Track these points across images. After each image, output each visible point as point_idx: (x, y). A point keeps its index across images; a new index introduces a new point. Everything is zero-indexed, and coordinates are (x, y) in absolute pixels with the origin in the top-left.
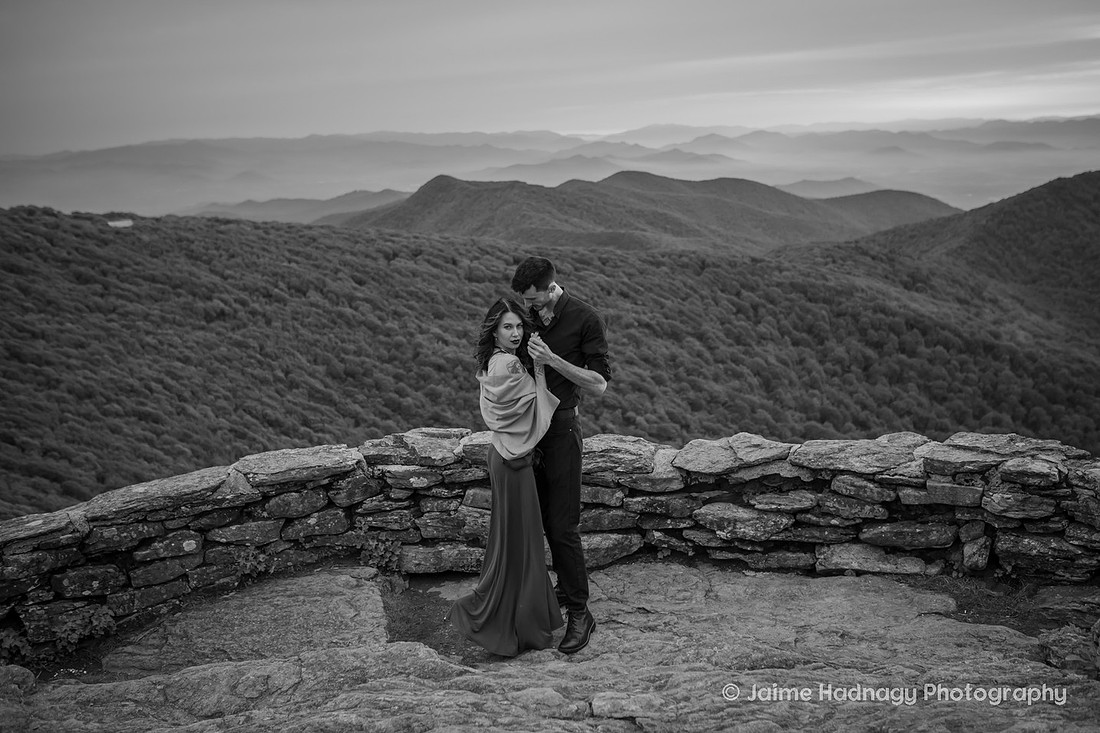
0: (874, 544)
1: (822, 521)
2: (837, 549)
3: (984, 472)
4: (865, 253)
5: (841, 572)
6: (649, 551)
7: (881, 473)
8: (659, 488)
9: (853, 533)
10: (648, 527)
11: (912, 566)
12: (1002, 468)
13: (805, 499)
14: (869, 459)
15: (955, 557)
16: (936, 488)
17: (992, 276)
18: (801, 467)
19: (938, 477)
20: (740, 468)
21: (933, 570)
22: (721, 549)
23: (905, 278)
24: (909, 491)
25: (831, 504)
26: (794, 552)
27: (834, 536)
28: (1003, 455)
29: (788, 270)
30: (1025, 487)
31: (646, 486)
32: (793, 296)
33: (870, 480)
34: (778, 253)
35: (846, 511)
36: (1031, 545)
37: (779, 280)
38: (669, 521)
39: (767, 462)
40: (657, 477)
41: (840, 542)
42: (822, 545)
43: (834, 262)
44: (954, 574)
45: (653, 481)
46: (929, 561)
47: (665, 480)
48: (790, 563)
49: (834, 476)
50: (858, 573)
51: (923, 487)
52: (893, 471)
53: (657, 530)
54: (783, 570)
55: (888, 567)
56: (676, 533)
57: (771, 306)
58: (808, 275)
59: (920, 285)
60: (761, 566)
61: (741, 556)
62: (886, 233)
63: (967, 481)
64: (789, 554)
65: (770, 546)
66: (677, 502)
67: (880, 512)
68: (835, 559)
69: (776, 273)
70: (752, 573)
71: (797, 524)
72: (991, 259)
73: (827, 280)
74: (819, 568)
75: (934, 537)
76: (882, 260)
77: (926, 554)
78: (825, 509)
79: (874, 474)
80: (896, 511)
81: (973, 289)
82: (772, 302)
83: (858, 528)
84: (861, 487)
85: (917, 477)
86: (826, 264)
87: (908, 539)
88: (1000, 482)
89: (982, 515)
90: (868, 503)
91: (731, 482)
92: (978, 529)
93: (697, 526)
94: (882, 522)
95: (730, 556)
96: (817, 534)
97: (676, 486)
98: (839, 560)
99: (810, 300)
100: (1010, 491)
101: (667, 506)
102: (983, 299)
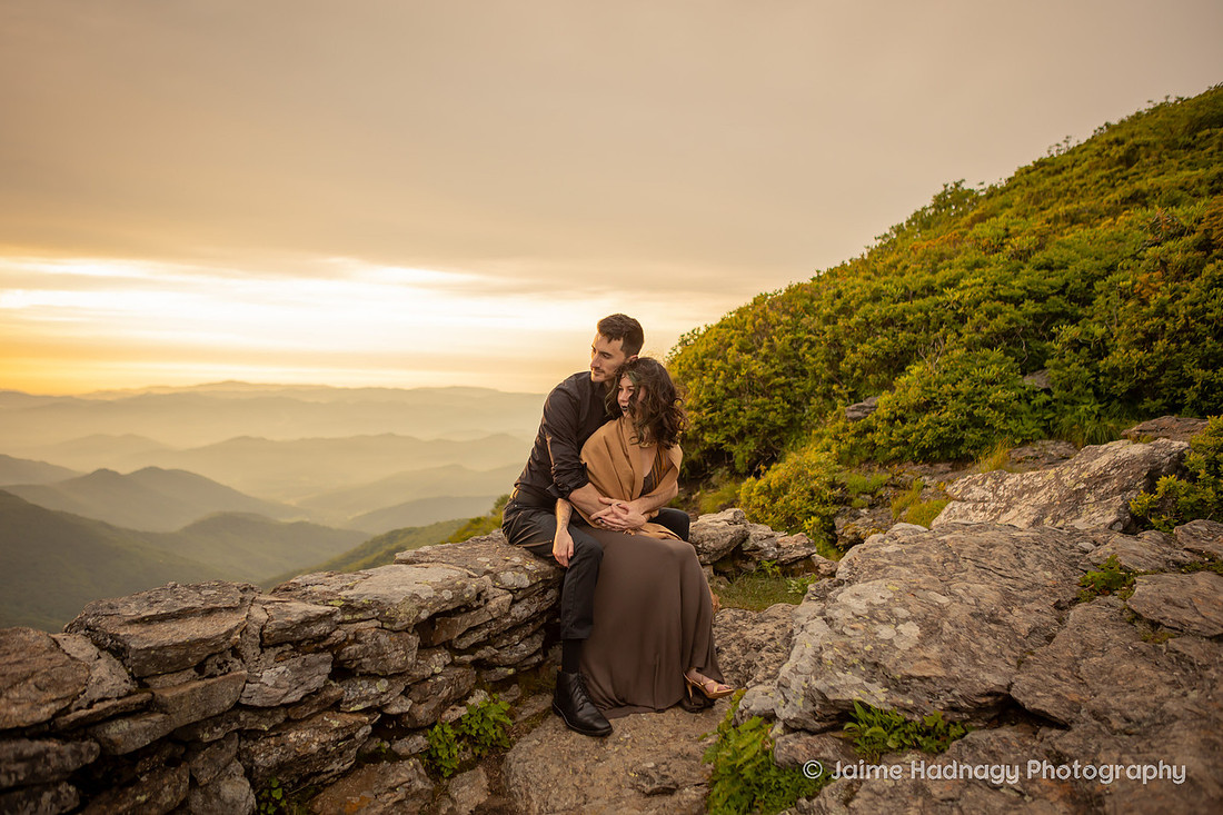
16: (182, 697)
19: (168, 679)
24: (124, 725)
36: (305, 739)
63: (220, 667)
85: (130, 694)
88: (258, 651)
89: (237, 719)
100: (279, 659)
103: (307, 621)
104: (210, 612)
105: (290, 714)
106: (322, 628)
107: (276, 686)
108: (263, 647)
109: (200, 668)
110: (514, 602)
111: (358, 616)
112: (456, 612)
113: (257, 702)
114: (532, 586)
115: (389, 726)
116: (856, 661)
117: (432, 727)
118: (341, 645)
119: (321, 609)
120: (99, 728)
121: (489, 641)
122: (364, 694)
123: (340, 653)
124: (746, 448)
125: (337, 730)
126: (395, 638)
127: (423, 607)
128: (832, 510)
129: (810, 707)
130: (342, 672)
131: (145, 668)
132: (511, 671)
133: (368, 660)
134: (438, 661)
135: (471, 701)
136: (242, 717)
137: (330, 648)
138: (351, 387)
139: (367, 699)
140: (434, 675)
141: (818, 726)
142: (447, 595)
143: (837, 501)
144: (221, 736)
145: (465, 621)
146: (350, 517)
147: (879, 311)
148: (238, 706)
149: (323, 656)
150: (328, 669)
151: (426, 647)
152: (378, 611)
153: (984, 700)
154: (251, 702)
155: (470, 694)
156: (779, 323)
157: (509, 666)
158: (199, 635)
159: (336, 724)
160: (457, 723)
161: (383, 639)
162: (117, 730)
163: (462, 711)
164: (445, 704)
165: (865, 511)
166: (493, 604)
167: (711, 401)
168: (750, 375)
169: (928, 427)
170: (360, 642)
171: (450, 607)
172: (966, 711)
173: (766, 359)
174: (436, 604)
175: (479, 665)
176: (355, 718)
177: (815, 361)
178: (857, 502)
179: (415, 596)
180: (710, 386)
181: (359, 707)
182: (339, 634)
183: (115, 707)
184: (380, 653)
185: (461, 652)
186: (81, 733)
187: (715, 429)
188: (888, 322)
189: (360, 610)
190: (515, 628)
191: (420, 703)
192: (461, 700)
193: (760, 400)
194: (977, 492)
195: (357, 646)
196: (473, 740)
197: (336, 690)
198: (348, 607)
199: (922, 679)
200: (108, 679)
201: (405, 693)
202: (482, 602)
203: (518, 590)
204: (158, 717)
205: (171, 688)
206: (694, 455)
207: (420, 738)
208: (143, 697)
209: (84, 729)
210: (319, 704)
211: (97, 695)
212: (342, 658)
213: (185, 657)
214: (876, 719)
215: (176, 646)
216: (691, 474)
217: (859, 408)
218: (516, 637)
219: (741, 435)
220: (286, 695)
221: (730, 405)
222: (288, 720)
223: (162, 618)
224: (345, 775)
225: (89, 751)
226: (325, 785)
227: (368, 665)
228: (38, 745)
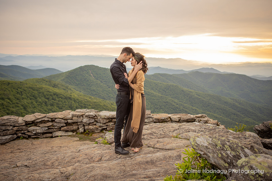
0: (63, 131)
1: (54, 128)
2: (56, 132)
3: (82, 116)
4: (45, 80)
5: (58, 136)
6: (18, 138)
7: (64, 118)
8: (20, 125)
9: (60, 129)
10: (18, 133)
11: (70, 133)
12: (85, 115)
13: (50, 124)
14: (62, 115)
15: (78, 131)
16: (74, 119)
17: (69, 84)
18: (49, 118)
20: (37, 119)
21: (74, 134)
22: (34, 135)
23: (53, 85)
24: (69, 120)
25: (55, 124)
26: (48, 134)
27: (56, 130)
28: (85, 113)
29: (28, 84)
30: (89, 117)
31: (17, 125)
32: (30, 89)
33: (62, 119)
34: (26, 81)
35: (58, 125)
36: (91, 127)
37: (27, 86)
38: (22, 131)
39: (42, 118)
40: (20, 123)
41: (57, 131)
42: (54, 132)
43: (38, 82)
44: (78, 134)
45: (19, 124)
46: (73, 132)
47: (21, 123)
48: (48, 136)
49: (55, 119)
50: (61, 136)
51: (72, 119)
52: (66, 117)
53: (20, 133)
54: (46, 138)
55: (66, 134)
56: (24, 133)
57: (25, 92)
58: (33, 85)
59: (56, 86)
60: (42, 137)
61: (38, 136)
62: (49, 76)
63: (80, 117)
64: (48, 135)
65: (43, 133)
66: (24, 127)
67: (64, 125)
68: (56, 134)
69: (26, 85)
70: (40, 139)
71: (49, 129)
72: (69, 81)
73: (37, 86)
74: (53, 136)
75: (74, 128)
76: (48, 82)
77: (73, 131)
78: (54, 125)
79: (63, 118)
80: (67, 124)
81: (66, 87)
82: (25, 91)
83: (60, 128)
84: (61, 121)
86: (36, 83)
87: (70, 129)
90: (62, 123)
91: (35, 122)
92: (82, 125)
93: (28, 132)
94: (65, 126)
95: (36, 136)
96: (53, 130)
97: (24, 124)
98: (57, 134)
99: (33, 90)
101: (22, 128)
102: (68, 89)
105: (89, 124)
108: (86, 117)
109: (77, 117)
111: (99, 116)
113: (84, 122)
118: (96, 118)
125: (95, 127)
126: (102, 119)
127: (106, 117)
131: (73, 116)
139: (100, 125)
140: (110, 125)
144: (80, 124)
148: (82, 122)
149: (93, 119)
150: (94, 121)
152: (101, 116)
161: (100, 119)
164: (111, 129)
170: (98, 119)
171: (111, 118)
174: (108, 117)
179: (106, 115)
181: (98, 126)
183: (69, 118)
184: (100, 121)
191: (108, 128)
197: (95, 123)
207: (108, 132)
209: (67, 120)
210: (92, 124)
224: (98, 133)
225: (66, 121)
226: (95, 133)
227: (98, 121)
228: (61, 120)
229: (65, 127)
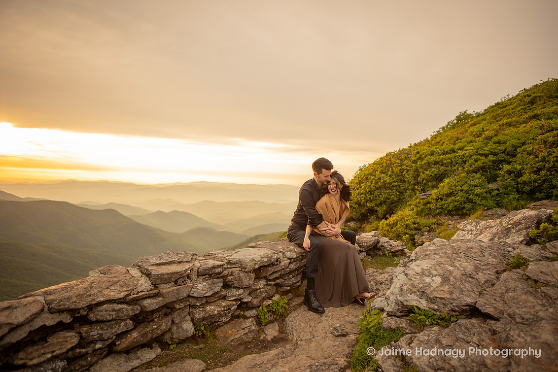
103: (214, 267)
104: (180, 262)
105: (207, 300)
106: (219, 270)
107: (202, 290)
109: (176, 282)
110: (290, 263)
111: (233, 266)
112: (269, 266)
113: (195, 295)
114: (297, 257)
115: (243, 306)
116: (416, 291)
117: (259, 307)
118: (226, 276)
119: (219, 263)
120: (141, 301)
121: (281, 277)
122: (234, 294)
123: (226, 279)
124: (382, 209)
125: (224, 306)
126: (246, 274)
127: (256, 264)
128: (414, 232)
129: (397, 307)
130: (226, 286)
131: (157, 281)
132: (289, 288)
133: (236, 282)
134: (262, 283)
135: (274, 298)
136: (190, 300)
137: (222, 277)
138: (244, 184)
139: (235, 296)
140: (260, 288)
141: (400, 314)
142: (265, 260)
143: (416, 229)
144: (183, 306)
145: (272, 269)
146: (242, 230)
147: (433, 159)
148: (189, 296)
149: (219, 280)
150: (221, 284)
151: (257, 278)
152: (240, 264)
153: (465, 308)
154: (193, 295)
155: (273, 296)
156: (395, 163)
157: (288, 286)
158: (176, 271)
159: (224, 304)
160: (267, 307)
161: (242, 274)
162: (147, 302)
163: (270, 302)
164: (264, 299)
165: (426, 233)
166: (282, 264)
167: (370, 191)
168: (384, 182)
169: (451, 202)
170: (233, 275)
171: (266, 264)
172: (458, 311)
173: (390, 176)
174: (261, 263)
175: (277, 285)
176: (231, 302)
177: (409, 177)
178: (423, 230)
179: (253, 260)
180: (369, 185)
181: (232, 299)
182: (226, 272)
183: (146, 294)
184: (240, 280)
185: (270, 280)
186: (135, 302)
187: (371, 201)
188: (436, 163)
189: (234, 264)
190: (291, 272)
191: (254, 298)
192: (270, 298)
193: (388, 191)
194: (469, 227)
195: (232, 277)
196: (274, 313)
197: (224, 292)
198: (229, 263)
199: (441, 298)
200: (144, 285)
201: (250, 294)
202: (278, 263)
203: (292, 258)
204: (161, 299)
205: (166, 288)
206: (363, 211)
207: (254, 311)
208: (156, 291)
210: (218, 297)
211: (140, 290)
212: (227, 281)
213: (171, 278)
214: (422, 313)
215: (167, 274)
216: (362, 218)
217: (425, 195)
218: (291, 276)
219: (381, 204)
220: (206, 293)
221: (377, 193)
222: (207, 302)
223: (164, 264)
224: (227, 322)
225: (137, 309)
226: (220, 326)
227: (236, 284)
228: (120, 306)
229: (135, 334)
